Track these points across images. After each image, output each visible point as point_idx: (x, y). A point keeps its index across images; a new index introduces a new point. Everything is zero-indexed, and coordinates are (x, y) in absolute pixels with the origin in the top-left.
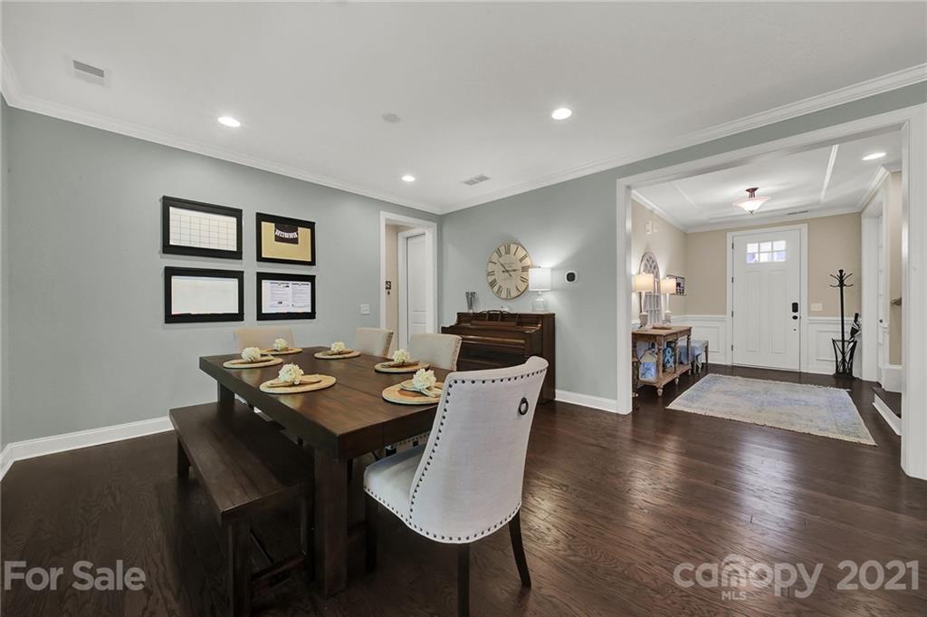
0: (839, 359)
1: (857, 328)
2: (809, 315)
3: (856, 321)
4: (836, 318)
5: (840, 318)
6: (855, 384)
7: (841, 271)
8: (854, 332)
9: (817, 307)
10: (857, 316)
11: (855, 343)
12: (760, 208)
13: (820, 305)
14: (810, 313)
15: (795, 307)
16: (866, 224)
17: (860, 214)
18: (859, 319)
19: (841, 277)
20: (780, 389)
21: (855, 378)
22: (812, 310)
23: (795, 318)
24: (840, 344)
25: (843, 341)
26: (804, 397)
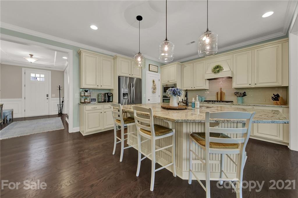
0: (59, 109)
1: (63, 101)
2: (51, 98)
3: (63, 99)
4: (58, 98)
5: (59, 98)
6: (63, 115)
7: (60, 86)
8: (63, 102)
9: (54, 95)
10: (63, 98)
11: (63, 105)
12: (35, 62)
13: (55, 95)
14: (52, 97)
15: (47, 96)
16: (65, 74)
17: (63, 72)
18: (64, 99)
19: (60, 87)
20: (42, 121)
21: (63, 114)
22: (52, 96)
23: (47, 99)
24: (59, 105)
25: (60, 105)
26: (48, 122)
